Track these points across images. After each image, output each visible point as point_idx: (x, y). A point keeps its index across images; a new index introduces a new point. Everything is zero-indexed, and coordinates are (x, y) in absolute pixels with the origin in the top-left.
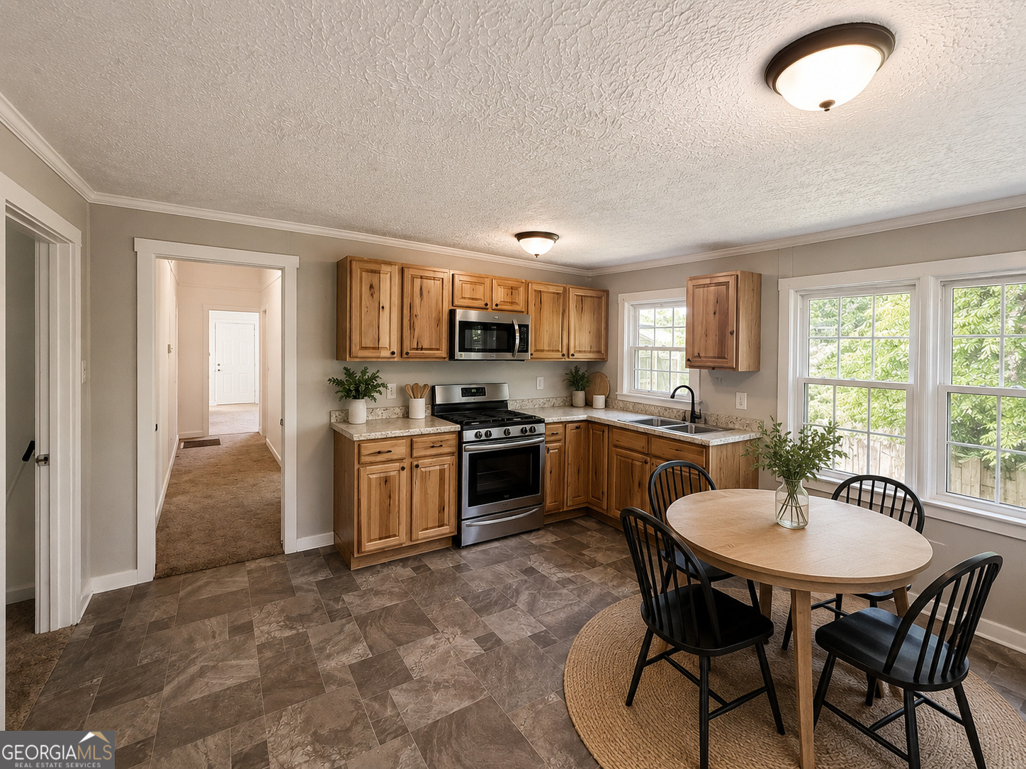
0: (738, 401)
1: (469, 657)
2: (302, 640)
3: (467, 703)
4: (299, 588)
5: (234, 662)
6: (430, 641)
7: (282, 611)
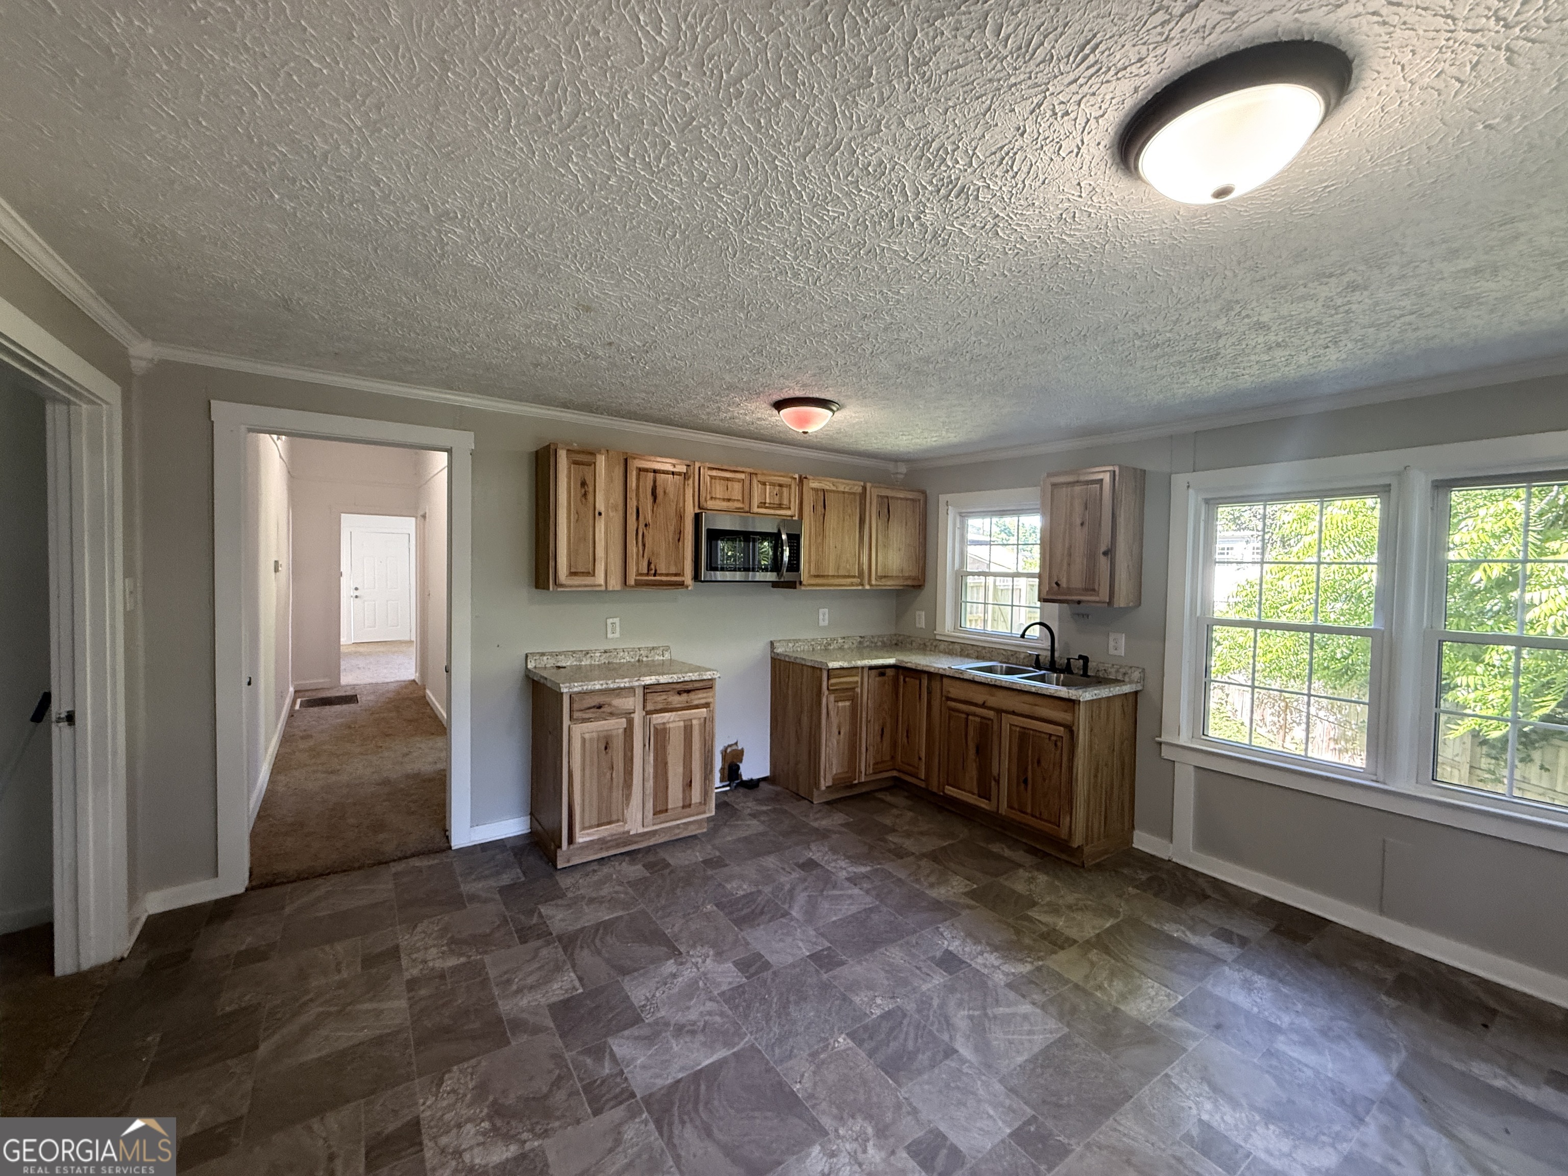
0: (1112, 644)
1: (725, 987)
2: (476, 971)
3: (722, 1053)
4: (473, 898)
5: (367, 1006)
6: (670, 966)
7: (445, 930)
